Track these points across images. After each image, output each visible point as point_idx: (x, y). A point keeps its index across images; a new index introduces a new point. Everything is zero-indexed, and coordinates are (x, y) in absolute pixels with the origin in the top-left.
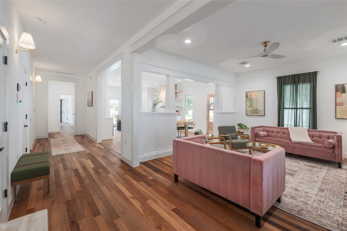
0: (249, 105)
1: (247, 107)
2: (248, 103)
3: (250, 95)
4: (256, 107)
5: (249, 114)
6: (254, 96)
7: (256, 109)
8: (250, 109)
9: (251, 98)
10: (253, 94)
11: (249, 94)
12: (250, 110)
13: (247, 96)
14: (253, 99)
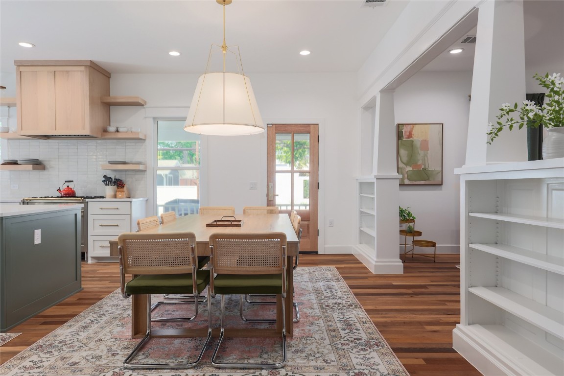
0: (405, 159)
1: (401, 165)
2: (403, 152)
3: (408, 134)
4: (425, 165)
5: (407, 182)
6: (418, 136)
7: (425, 169)
8: (409, 169)
9: (412, 141)
10: (416, 131)
11: (405, 130)
12: (409, 173)
13: (399, 135)
14: (418, 144)
